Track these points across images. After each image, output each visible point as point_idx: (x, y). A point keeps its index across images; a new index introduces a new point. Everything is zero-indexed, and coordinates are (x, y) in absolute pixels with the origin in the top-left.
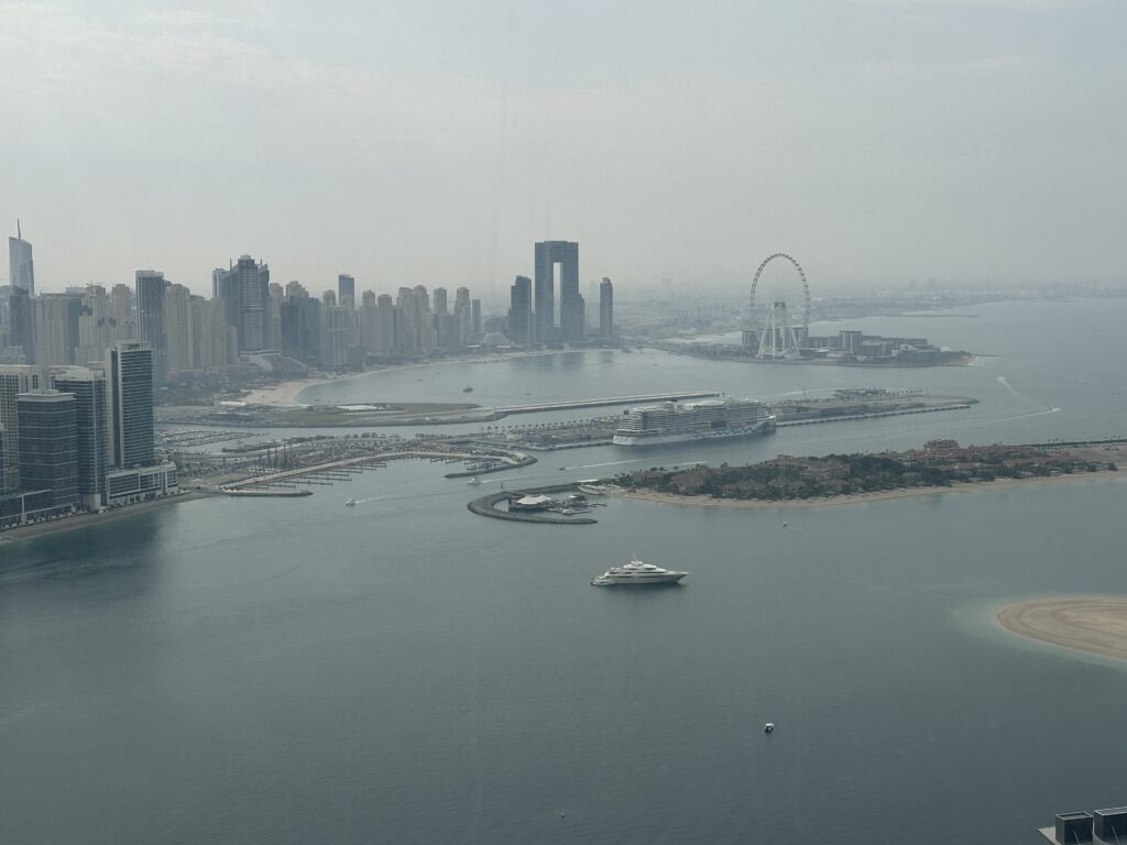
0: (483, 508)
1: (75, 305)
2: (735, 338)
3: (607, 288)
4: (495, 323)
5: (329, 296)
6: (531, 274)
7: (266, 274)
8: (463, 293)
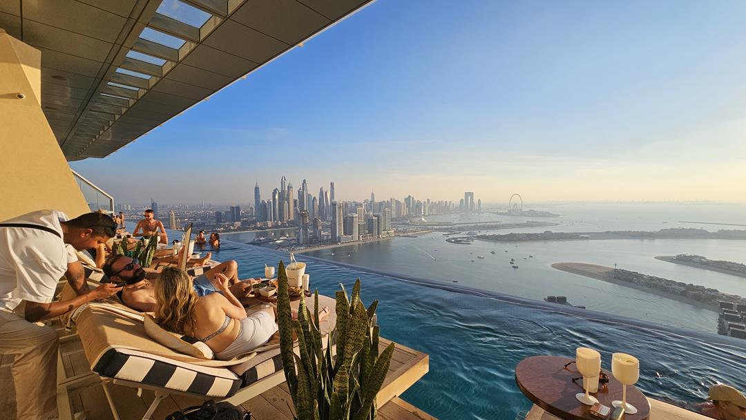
0: (449, 241)
1: (381, 204)
2: (507, 211)
3: (479, 200)
4: (456, 208)
5: (425, 202)
6: (464, 198)
7: (413, 198)
8: (450, 202)
